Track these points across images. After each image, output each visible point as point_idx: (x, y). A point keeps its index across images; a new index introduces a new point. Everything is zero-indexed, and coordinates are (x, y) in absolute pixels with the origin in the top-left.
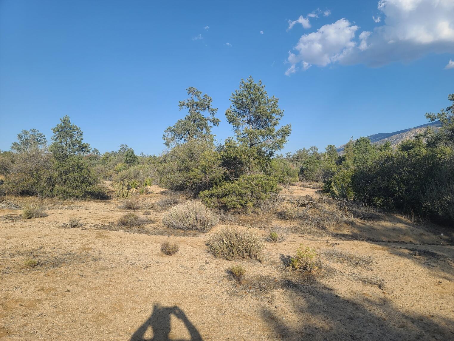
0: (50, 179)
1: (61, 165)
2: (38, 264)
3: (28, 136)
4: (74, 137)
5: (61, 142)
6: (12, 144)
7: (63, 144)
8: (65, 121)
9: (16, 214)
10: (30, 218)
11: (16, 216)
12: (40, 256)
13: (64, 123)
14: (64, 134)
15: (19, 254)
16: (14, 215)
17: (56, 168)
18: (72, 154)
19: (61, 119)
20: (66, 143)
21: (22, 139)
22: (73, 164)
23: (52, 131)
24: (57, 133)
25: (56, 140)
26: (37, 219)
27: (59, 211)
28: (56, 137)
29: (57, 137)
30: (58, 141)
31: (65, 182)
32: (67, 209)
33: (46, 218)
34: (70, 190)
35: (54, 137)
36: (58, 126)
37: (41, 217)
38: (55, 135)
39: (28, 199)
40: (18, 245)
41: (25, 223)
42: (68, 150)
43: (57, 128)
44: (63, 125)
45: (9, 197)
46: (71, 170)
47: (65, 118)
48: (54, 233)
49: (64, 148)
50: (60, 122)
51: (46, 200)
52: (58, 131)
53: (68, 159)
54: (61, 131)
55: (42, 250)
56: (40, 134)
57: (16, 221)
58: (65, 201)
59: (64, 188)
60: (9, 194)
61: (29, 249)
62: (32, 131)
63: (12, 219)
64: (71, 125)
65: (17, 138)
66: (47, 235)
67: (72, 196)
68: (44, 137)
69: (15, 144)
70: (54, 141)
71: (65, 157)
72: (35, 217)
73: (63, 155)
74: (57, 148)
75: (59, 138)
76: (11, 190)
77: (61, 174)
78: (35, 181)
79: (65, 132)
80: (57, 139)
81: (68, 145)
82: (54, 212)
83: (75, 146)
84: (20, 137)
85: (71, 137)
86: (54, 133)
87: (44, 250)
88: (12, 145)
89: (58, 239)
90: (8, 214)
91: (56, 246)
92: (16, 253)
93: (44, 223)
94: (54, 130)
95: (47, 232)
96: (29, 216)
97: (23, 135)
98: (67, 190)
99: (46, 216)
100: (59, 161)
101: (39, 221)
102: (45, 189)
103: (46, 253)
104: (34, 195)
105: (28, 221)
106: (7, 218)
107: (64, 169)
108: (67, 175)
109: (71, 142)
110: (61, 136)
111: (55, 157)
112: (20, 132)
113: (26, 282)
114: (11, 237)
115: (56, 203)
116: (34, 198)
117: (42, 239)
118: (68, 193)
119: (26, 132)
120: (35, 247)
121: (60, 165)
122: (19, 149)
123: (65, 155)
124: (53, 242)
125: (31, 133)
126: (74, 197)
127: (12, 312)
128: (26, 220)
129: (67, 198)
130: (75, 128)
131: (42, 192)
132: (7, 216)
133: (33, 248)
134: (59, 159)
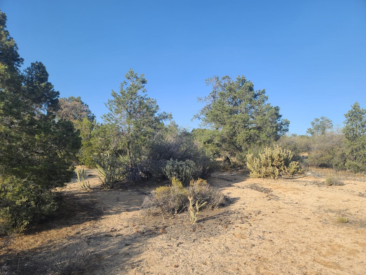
0: (343, 155)
1: (353, 143)
2: (348, 222)
3: (318, 122)
4: (363, 120)
5: (352, 125)
6: (308, 129)
7: (353, 126)
8: (356, 107)
9: (319, 181)
10: (331, 185)
11: (320, 182)
12: (347, 216)
13: (354, 108)
14: (354, 118)
15: (330, 211)
16: (318, 181)
17: (348, 146)
18: (362, 134)
19: (351, 106)
20: (356, 125)
21: (314, 125)
22: (363, 143)
23: (345, 117)
24: (349, 118)
25: (347, 124)
26: (336, 186)
27: (353, 182)
28: (347, 121)
29: (349, 121)
30: (349, 124)
31: (355, 158)
32: (359, 181)
33: (343, 186)
34: (360, 165)
35: (346, 121)
36: (349, 112)
37: (340, 185)
38: (347, 119)
39: (325, 170)
40: (328, 204)
41: (328, 188)
42: (358, 131)
43: (349, 113)
44: (354, 110)
45: (312, 168)
46: (361, 147)
47: (355, 104)
48: (354, 200)
49: (355, 129)
50: (351, 109)
51: (340, 172)
52: (350, 116)
53: (358, 138)
54: (352, 115)
55: (348, 211)
56: (328, 120)
57: (321, 186)
58: (356, 174)
59: (354, 163)
60: (312, 165)
61: (337, 209)
62: (321, 118)
63: (318, 185)
64: (360, 109)
65: (311, 124)
66: (348, 200)
67: (362, 171)
68: (331, 122)
69: (310, 130)
70: (346, 125)
71: (355, 138)
72: (335, 184)
73: (354, 135)
74: (349, 130)
75: (350, 122)
76: (313, 163)
77: (353, 151)
78: (331, 157)
79: (355, 116)
80: (348, 122)
81: (358, 127)
82: (349, 183)
83: (364, 127)
84: (313, 124)
85: (361, 119)
86: (346, 117)
87: (350, 212)
88: (308, 131)
89: (359, 205)
90: (314, 180)
91: (359, 211)
92: (328, 210)
93: (344, 190)
94: (346, 115)
95: (349, 198)
96: (331, 184)
97: (315, 122)
98: (357, 165)
99: (343, 185)
100: (350, 141)
101: (339, 188)
102: (339, 163)
103: (352, 215)
104: (330, 168)
105: (330, 187)
106: (314, 183)
107: (355, 147)
108: (358, 152)
109: (361, 124)
110: (351, 120)
111: (347, 137)
112: (313, 120)
113: (343, 234)
114: (321, 198)
115: (349, 175)
116: (331, 170)
117: (346, 203)
118: (358, 167)
119: (317, 120)
120: (342, 208)
121: (351, 143)
122: (312, 133)
123: (356, 135)
124: (355, 207)
125: (321, 120)
126: (364, 172)
127: (338, 253)
128: (328, 186)
129: (358, 171)
130: (364, 112)
131: (336, 165)
132: (313, 182)
133: (340, 208)
134: (350, 139)
